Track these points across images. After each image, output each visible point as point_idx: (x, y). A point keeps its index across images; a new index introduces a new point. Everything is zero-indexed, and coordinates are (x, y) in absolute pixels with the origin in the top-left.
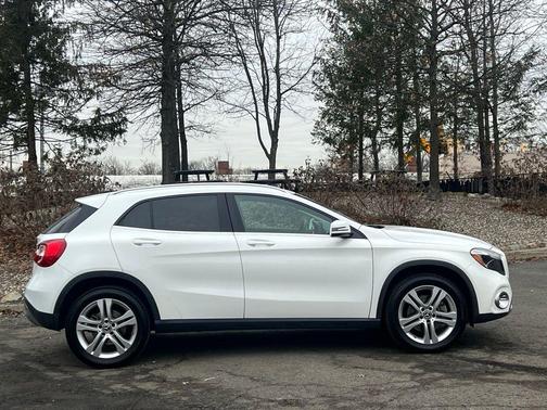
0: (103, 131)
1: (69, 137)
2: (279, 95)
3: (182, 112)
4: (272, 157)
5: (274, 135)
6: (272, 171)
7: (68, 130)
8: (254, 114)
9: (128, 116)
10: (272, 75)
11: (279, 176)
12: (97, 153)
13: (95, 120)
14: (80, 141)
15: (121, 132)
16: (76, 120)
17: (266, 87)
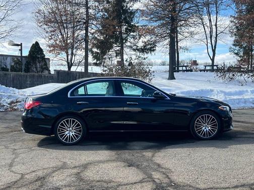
0: (148, 50)
1: (135, 53)
2: (217, 35)
3: (177, 42)
4: (213, 60)
5: (214, 51)
6: (213, 65)
7: (134, 50)
8: (206, 43)
9: (157, 44)
10: (214, 27)
11: (215, 68)
12: (145, 59)
13: (144, 46)
14: (138, 54)
15: (154, 50)
16: (138, 47)
17: (211, 32)
